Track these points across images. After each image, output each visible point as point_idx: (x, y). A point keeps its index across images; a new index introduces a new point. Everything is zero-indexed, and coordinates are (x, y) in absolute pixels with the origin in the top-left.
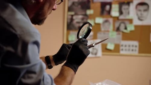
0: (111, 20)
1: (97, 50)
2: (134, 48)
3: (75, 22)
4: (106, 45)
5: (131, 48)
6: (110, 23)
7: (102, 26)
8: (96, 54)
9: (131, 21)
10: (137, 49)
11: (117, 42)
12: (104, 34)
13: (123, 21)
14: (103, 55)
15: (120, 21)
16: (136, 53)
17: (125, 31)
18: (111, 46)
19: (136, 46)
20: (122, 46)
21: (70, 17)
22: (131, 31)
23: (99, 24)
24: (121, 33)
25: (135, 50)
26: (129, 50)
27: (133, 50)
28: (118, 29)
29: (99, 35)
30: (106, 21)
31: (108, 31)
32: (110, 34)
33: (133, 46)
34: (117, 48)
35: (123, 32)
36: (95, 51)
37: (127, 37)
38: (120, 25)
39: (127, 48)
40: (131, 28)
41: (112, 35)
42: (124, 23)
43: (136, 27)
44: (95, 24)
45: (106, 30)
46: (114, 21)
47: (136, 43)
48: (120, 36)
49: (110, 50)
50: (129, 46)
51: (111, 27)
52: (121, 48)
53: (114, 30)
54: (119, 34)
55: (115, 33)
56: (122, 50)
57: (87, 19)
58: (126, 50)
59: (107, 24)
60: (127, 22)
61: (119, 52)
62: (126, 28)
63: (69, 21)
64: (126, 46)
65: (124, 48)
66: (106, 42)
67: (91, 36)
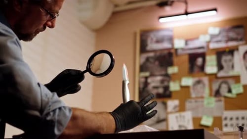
0: (206, 80)
2: (245, 122)
3: (150, 87)
4: (200, 119)
5: (241, 122)
6: (204, 85)
7: (192, 91)
9: (237, 79)
11: (217, 114)
12: (196, 102)
13: (225, 79)
15: (220, 81)
17: (229, 95)
18: (207, 121)
20: (226, 119)
21: (143, 80)
22: (238, 95)
23: (187, 87)
24: (223, 99)
26: (237, 125)
28: (217, 93)
29: (188, 105)
30: (199, 82)
31: (202, 97)
32: (206, 102)
33: (243, 118)
35: (226, 97)
38: (220, 87)
39: (234, 122)
40: (237, 89)
41: (208, 103)
42: (226, 83)
44: (182, 87)
45: (200, 95)
46: (211, 81)
48: (222, 104)
50: (237, 119)
51: (207, 91)
52: (224, 123)
53: (211, 95)
54: (220, 101)
55: (213, 99)
56: (226, 125)
57: (169, 82)
58: (232, 125)
59: (199, 86)
60: (230, 81)
61: (221, 129)
62: (230, 91)
63: (142, 86)
64: (231, 119)
65: (228, 122)
66: (200, 115)
67: (175, 107)
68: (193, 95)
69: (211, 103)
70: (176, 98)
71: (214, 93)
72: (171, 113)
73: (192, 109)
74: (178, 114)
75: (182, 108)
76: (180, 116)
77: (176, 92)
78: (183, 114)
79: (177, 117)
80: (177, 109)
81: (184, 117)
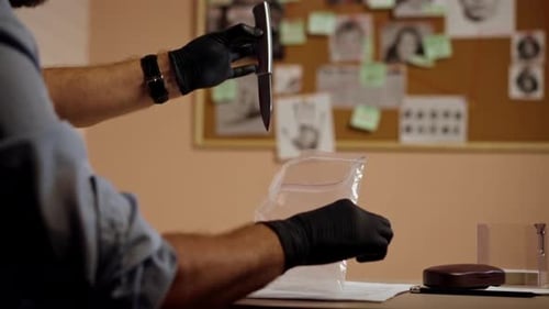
0: (366, 21)
1: (317, 134)
2: (451, 123)
4: (349, 113)
5: (441, 123)
6: (362, 33)
7: (332, 45)
8: (313, 146)
9: (438, 23)
10: (463, 125)
11: (390, 103)
12: (342, 72)
13: (411, 24)
14: (339, 150)
16: (459, 140)
17: (418, 60)
18: (366, 119)
19: (458, 116)
20: (408, 114)
21: (216, 14)
22: (440, 61)
23: (321, 38)
24: (403, 69)
25: (456, 131)
26: (433, 130)
27: (445, 130)
28: (392, 55)
29: (322, 78)
30: (349, 26)
31: (356, 63)
32: (364, 73)
33: (446, 115)
34: (390, 124)
35: (411, 66)
36: (309, 137)
37: (424, 81)
38: (398, 40)
39: (426, 122)
40: (438, 48)
41: (371, 78)
42: (413, 31)
43: (457, 43)
44: (310, 36)
46: (377, 26)
47: (457, 104)
48: (401, 80)
49: (363, 133)
50: (434, 115)
51: (367, 48)
52: (404, 123)
53: (376, 58)
54: (396, 72)
55: (381, 69)
56: (408, 129)
58: (421, 130)
59: (350, 36)
60: (423, 28)
61: (395, 137)
62: (420, 51)
64: (420, 115)
65: (413, 122)
66: (348, 104)
67: (293, 82)
69: (377, 76)
70: (294, 62)
71: (383, 54)
72: (283, 95)
73: (331, 89)
74: (298, 100)
75: (307, 86)
76: (305, 104)
77: (296, 47)
79: (296, 107)
80: (298, 87)
81: (312, 107)
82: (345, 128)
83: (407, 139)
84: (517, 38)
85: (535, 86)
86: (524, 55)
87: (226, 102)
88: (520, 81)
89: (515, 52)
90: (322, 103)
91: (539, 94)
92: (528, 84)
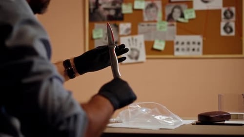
0: (159, 4)
1: (138, 52)
2: (196, 46)
3: (101, 8)
4: (153, 43)
5: (192, 46)
6: (157, 8)
7: (144, 14)
8: (137, 58)
9: (190, 4)
10: (201, 47)
11: (169, 38)
12: (148, 25)
14: (147, 59)
16: (200, 54)
17: (181, 20)
18: (159, 45)
19: (199, 43)
20: (177, 43)
21: (93, 0)
22: (190, 20)
23: (140, 10)
24: (175, 24)
25: (198, 50)
26: (188, 49)
27: (194, 50)
28: (170, 18)
29: (140, 28)
31: (155, 21)
32: (158, 26)
33: (194, 43)
34: (170, 47)
35: (178, 22)
36: (135, 53)
37: (183, 29)
38: (173, 11)
39: (185, 46)
40: (190, 15)
41: (161, 28)
42: (179, 7)
44: (134, 10)
45: (152, 19)
46: (163, 6)
47: (198, 38)
48: (174, 28)
49: (158, 51)
50: (188, 43)
51: (160, 15)
52: (176, 47)
53: (163, 19)
54: (173, 25)
55: (166, 24)
56: (178, 49)
57: (121, 4)
58: (183, 50)
59: (152, 10)
61: (173, 53)
62: (182, 16)
63: (92, 7)
64: (183, 43)
65: (180, 46)
66: (152, 39)
67: (127, 30)
68: (146, 19)
69: (164, 27)
70: (128, 22)
71: (166, 18)
72: (123, 36)
73: (144, 33)
74: (130, 37)
75: (134, 32)
76: (132, 39)
77: (128, 14)
78: (135, 37)
79: (129, 40)
80: (130, 32)
81: (136, 40)
82: (151, 49)
83: (177, 54)
84: (224, 10)
85: (231, 31)
86: (227, 18)
87: (99, 39)
88: (225, 28)
89: (223, 16)
90: (140, 39)
91: (233, 34)
92: (229, 30)
